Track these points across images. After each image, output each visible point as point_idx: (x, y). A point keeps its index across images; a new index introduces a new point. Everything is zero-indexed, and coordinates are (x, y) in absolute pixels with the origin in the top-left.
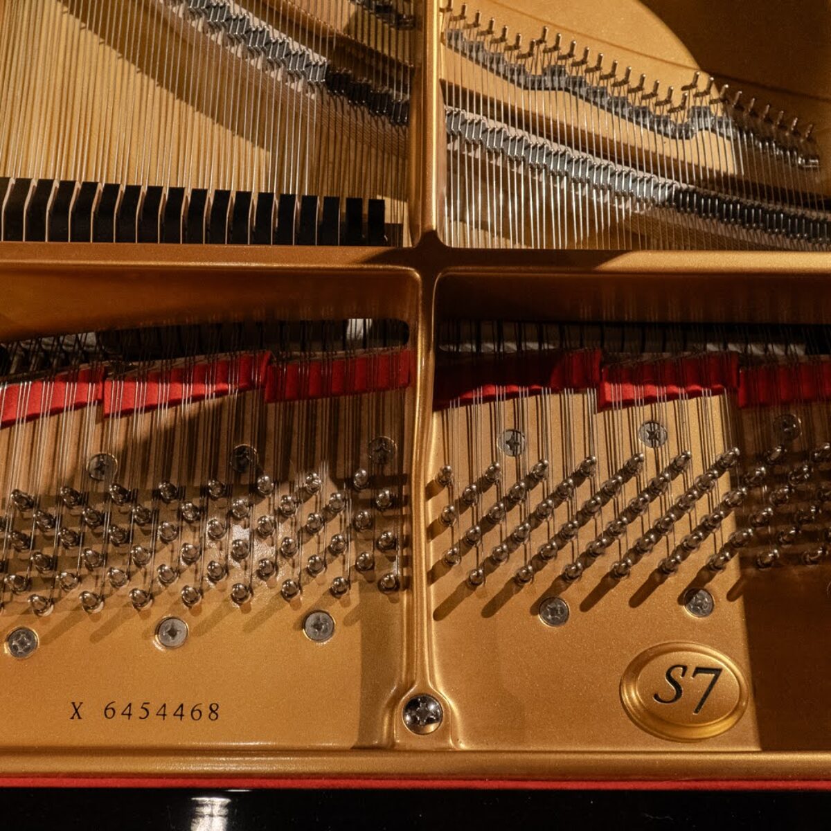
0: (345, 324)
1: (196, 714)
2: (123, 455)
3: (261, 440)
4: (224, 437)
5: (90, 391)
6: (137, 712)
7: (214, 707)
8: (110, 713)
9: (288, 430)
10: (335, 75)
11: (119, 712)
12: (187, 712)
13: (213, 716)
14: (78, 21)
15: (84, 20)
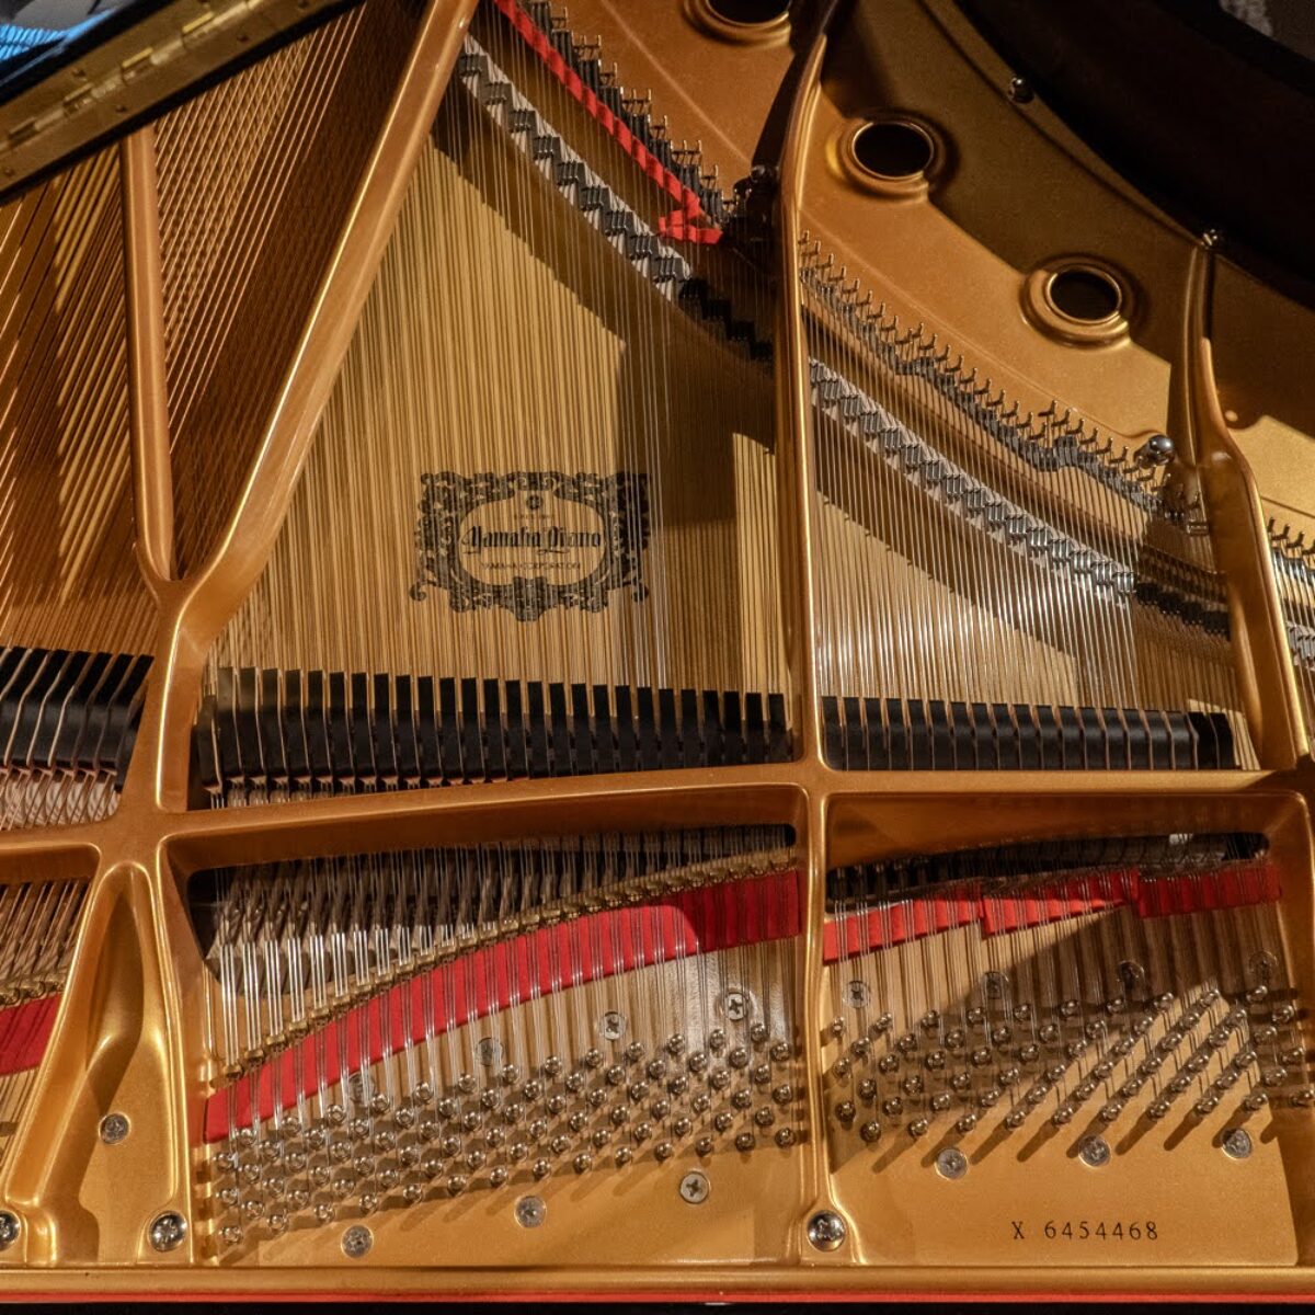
0: (1167, 837)
1: (1135, 1233)
2: (1013, 972)
3: (1145, 955)
4: (1108, 952)
5: (969, 909)
6: (1076, 1230)
7: (1151, 1226)
8: (1050, 1232)
9: (1169, 945)
10: (1142, 585)
11: (1059, 1232)
12: (1126, 1231)
13: (1152, 1235)
14: (862, 528)
15: (867, 527)
